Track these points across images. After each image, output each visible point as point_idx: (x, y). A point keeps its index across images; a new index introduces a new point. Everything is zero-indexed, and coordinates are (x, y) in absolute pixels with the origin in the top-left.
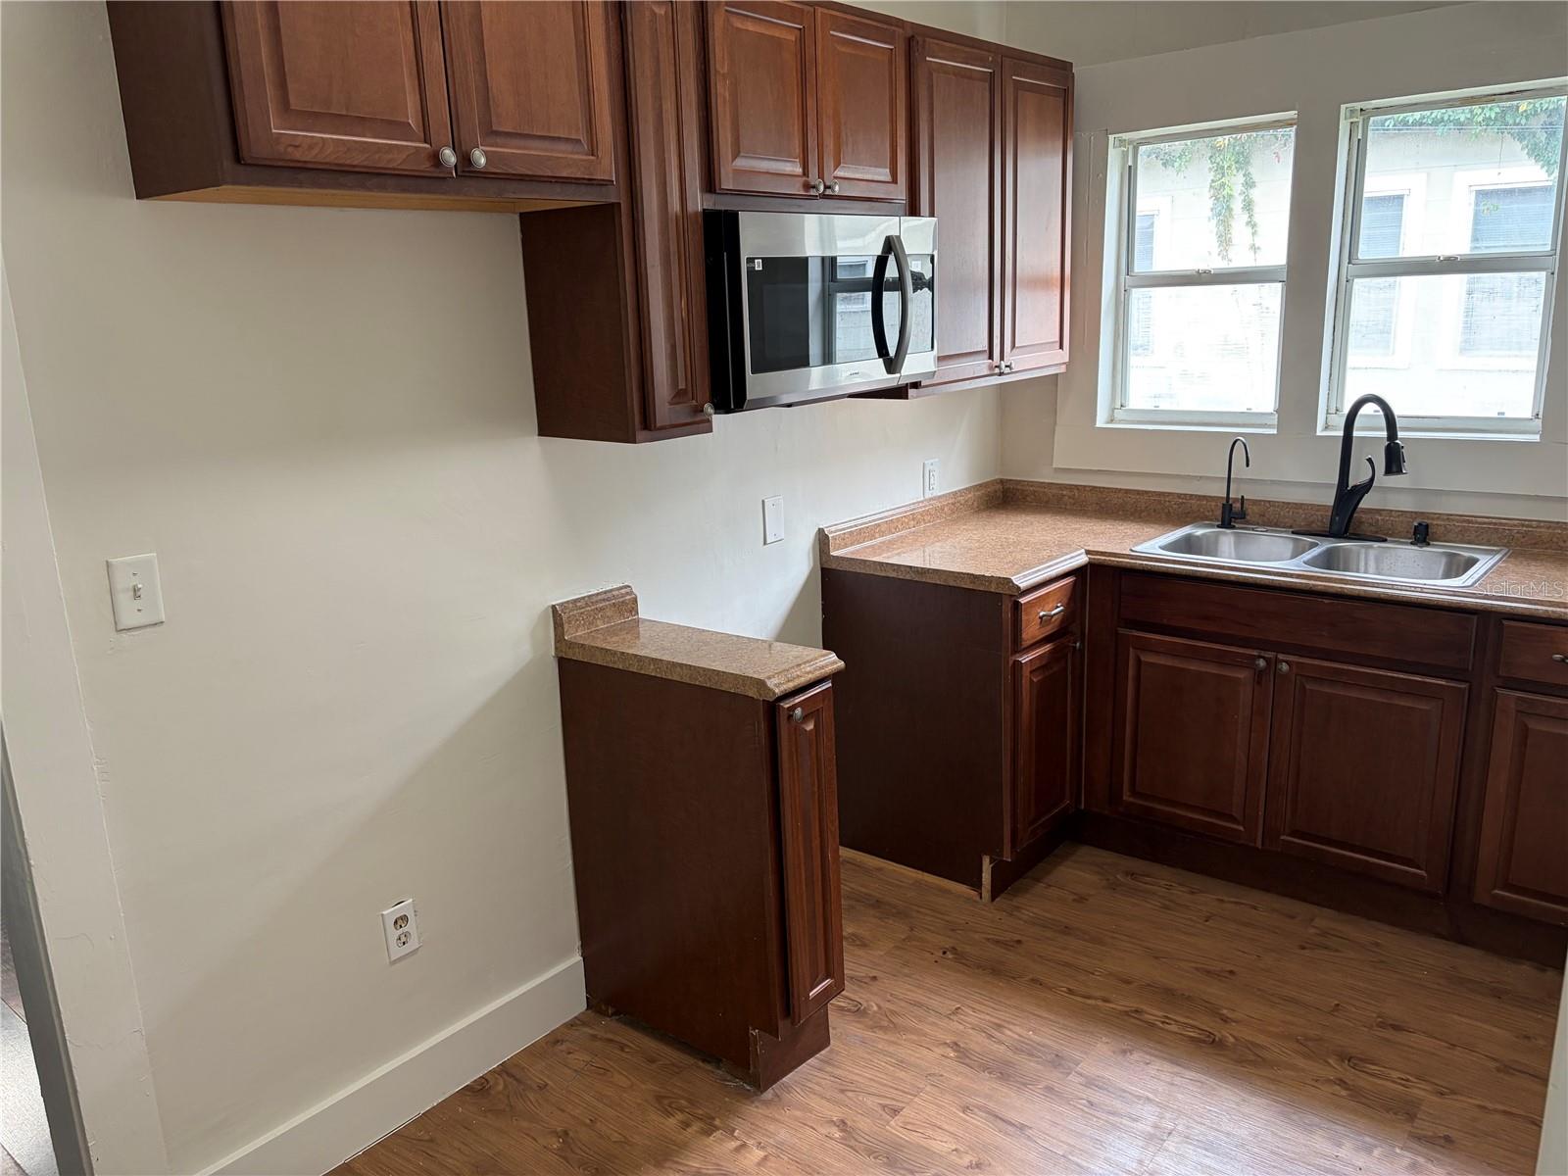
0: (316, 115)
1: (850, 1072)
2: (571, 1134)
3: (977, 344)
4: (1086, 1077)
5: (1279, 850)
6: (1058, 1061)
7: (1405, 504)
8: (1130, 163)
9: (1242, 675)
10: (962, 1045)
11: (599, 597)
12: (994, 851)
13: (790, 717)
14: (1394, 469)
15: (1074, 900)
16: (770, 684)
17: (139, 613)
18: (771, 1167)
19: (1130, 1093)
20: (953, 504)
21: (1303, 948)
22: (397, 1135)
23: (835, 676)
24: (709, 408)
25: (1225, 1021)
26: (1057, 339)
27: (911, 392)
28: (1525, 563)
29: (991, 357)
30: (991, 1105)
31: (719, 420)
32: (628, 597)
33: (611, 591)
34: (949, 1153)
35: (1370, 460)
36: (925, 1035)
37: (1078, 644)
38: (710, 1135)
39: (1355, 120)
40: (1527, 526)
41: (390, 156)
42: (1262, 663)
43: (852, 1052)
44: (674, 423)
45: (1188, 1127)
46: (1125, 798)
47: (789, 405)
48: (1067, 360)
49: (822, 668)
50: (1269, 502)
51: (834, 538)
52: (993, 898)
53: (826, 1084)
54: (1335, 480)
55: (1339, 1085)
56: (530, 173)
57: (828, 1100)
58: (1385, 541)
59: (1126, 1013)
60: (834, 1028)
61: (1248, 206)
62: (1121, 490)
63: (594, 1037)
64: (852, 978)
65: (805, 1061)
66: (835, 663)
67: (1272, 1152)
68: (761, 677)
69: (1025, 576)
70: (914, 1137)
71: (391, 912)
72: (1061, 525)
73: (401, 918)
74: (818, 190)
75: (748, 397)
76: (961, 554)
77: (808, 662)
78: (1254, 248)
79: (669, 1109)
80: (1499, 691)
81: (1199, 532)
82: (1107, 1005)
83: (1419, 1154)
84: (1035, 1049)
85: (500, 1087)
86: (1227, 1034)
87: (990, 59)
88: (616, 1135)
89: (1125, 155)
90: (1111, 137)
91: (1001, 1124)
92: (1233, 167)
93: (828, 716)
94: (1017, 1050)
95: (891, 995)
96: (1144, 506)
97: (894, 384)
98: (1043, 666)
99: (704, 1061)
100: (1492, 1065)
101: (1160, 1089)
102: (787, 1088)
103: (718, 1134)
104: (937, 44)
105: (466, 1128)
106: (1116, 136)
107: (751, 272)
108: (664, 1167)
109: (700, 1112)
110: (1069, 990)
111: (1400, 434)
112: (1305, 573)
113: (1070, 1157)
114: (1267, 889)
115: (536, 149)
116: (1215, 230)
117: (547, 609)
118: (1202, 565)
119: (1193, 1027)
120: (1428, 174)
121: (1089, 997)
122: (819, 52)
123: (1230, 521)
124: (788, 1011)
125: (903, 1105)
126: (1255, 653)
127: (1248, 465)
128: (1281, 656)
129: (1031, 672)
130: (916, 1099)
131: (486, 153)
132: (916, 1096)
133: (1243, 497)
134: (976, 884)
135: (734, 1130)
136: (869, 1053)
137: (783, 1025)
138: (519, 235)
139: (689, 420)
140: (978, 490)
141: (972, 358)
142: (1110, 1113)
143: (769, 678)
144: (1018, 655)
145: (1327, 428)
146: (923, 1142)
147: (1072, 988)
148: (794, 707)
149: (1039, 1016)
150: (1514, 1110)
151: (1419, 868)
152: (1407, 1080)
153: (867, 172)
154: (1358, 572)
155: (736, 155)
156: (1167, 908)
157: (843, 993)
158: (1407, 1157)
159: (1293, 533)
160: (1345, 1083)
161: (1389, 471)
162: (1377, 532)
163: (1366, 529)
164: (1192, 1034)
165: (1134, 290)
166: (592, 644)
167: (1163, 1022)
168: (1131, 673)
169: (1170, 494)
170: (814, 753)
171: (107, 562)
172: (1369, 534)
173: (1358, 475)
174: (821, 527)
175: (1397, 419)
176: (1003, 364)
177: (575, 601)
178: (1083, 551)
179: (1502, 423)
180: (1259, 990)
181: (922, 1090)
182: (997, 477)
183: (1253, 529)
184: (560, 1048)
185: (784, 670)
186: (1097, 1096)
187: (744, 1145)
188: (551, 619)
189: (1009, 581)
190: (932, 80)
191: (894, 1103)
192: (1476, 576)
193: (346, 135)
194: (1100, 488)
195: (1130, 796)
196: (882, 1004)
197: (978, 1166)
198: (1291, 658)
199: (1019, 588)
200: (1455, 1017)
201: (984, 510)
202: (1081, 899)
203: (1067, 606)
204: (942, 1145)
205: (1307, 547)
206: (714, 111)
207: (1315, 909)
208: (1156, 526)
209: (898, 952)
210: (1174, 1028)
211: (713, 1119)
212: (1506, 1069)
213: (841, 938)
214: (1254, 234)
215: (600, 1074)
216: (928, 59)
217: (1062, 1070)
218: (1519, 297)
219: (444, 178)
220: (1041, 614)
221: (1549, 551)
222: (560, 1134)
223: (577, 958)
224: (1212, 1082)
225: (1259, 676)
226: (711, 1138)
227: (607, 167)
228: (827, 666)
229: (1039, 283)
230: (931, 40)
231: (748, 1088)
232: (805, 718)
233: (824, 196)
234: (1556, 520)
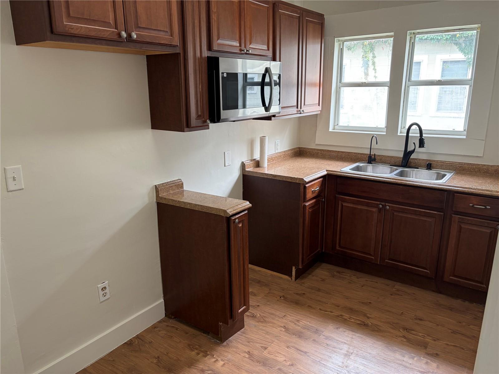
0: (79, 18)
1: (251, 336)
2: (160, 357)
3: (293, 103)
4: (326, 336)
5: (385, 265)
6: (317, 331)
7: (424, 157)
8: (341, 47)
9: (374, 210)
10: (287, 327)
11: (171, 183)
12: (296, 265)
13: (234, 222)
14: (422, 146)
15: (321, 280)
16: (228, 211)
17: (16, 186)
18: (226, 367)
19: (339, 341)
20: (284, 155)
21: (392, 295)
22: (102, 359)
23: (248, 209)
24: (208, 121)
25: (368, 318)
26: (318, 102)
27: (273, 118)
28: (461, 176)
29: (297, 108)
30: (296, 346)
31: (211, 125)
32: (180, 183)
33: (174, 181)
34: (283, 361)
35: (414, 143)
36: (275, 324)
37: (323, 200)
38: (206, 357)
39: (411, 36)
40: (461, 164)
41: (104, 33)
42: (381, 206)
43: (252, 329)
44: (197, 126)
45: (357, 351)
46: (337, 248)
47: (234, 121)
48: (321, 109)
49: (244, 206)
50: (383, 156)
51: (247, 165)
52: (296, 280)
53: (243, 340)
54: (403, 149)
55: (403, 338)
56: (151, 41)
57: (244, 345)
58: (418, 168)
59: (338, 316)
60: (246, 322)
61: (374, 64)
62: (336, 151)
63: (168, 326)
64: (251, 306)
65: (236, 333)
66: (249, 205)
67: (383, 359)
68: (225, 209)
69: (308, 178)
70: (272, 356)
71: (101, 286)
72: (318, 162)
73: (104, 288)
74: (244, 51)
75: (221, 118)
76: (287, 171)
77: (240, 204)
78: (375, 77)
79: (192, 349)
80: (453, 215)
81: (361, 165)
82: (332, 313)
83: (428, 359)
84: (310, 328)
85: (137, 343)
86: (369, 322)
87: (299, 12)
88: (175, 357)
89: (340, 45)
90: (336, 39)
91: (299, 352)
92: (369, 51)
93: (246, 222)
94: (304, 328)
95: (264, 311)
96: (344, 156)
97: (267, 115)
98: (312, 206)
99: (204, 333)
100: (450, 331)
101: (349, 340)
102: (231, 342)
103: (208, 357)
104: (282, 6)
105: (125, 356)
106: (338, 38)
107: (223, 77)
108: (191, 368)
109: (203, 350)
110: (320, 309)
111: (424, 135)
112: (395, 178)
113: (321, 362)
114: (380, 277)
115: (153, 33)
116: (364, 71)
117: (153, 186)
118: (363, 175)
119: (359, 320)
120: (429, 55)
121: (326, 311)
122: (245, 7)
123: (371, 162)
124: (232, 317)
125: (268, 346)
126: (379, 203)
127: (377, 144)
128: (387, 204)
129: (309, 208)
130: (272, 344)
131: (136, 34)
132: (272, 343)
133: (375, 154)
134: (291, 276)
135: (214, 355)
136: (257, 330)
137: (230, 321)
138: (146, 63)
139: (202, 125)
140: (292, 150)
141: (291, 108)
142: (333, 347)
143: (228, 209)
144: (305, 203)
145: (401, 133)
146: (275, 358)
147: (321, 308)
148: (235, 219)
149: (311, 317)
150: (457, 345)
151: (427, 270)
152: (424, 336)
153: (259, 46)
154: (410, 178)
155: (218, 39)
156: (350, 283)
157: (249, 311)
158: (425, 360)
159: (390, 165)
160: (405, 337)
161: (420, 147)
162: (415, 166)
163: (412, 164)
164: (358, 322)
165: (342, 88)
166: (168, 198)
167: (349, 319)
168: (340, 209)
169: (352, 153)
170: (241, 235)
171: (4, 168)
172: (413, 166)
173: (410, 148)
174: (243, 161)
175: (423, 131)
176: (301, 110)
177: (163, 184)
178: (325, 170)
179: (454, 132)
180: (378, 308)
181: (274, 341)
182: (297, 147)
183: (378, 164)
184: (156, 329)
185: (232, 207)
186: (329, 342)
187: (217, 360)
188: (155, 189)
189: (303, 179)
190: (281, 17)
191: (265, 345)
192: (446, 180)
193: (89, 25)
194: (330, 150)
195: (339, 248)
196: (261, 314)
197: (292, 365)
198: (390, 205)
199: (306, 182)
200: (438, 316)
201: (293, 157)
202: (323, 280)
203: (320, 187)
204: (281, 359)
205: (395, 170)
206: (211, 24)
207: (395, 283)
208: (348, 163)
209: (266, 297)
210: (353, 320)
211: (207, 352)
212: (454, 332)
213: (249, 293)
214: (375, 72)
215: (170, 338)
216: (280, 11)
217: (318, 334)
218: (460, 93)
219: (122, 42)
220: (312, 190)
221: (468, 172)
222: (156, 358)
223: (162, 300)
224: (364, 337)
225: (380, 210)
226: (206, 358)
227: (176, 40)
228: (246, 206)
229: (313, 85)
230: (281, 5)
231: (218, 341)
232: (239, 222)
233: (246, 54)
234: (470, 163)
